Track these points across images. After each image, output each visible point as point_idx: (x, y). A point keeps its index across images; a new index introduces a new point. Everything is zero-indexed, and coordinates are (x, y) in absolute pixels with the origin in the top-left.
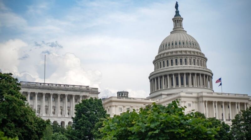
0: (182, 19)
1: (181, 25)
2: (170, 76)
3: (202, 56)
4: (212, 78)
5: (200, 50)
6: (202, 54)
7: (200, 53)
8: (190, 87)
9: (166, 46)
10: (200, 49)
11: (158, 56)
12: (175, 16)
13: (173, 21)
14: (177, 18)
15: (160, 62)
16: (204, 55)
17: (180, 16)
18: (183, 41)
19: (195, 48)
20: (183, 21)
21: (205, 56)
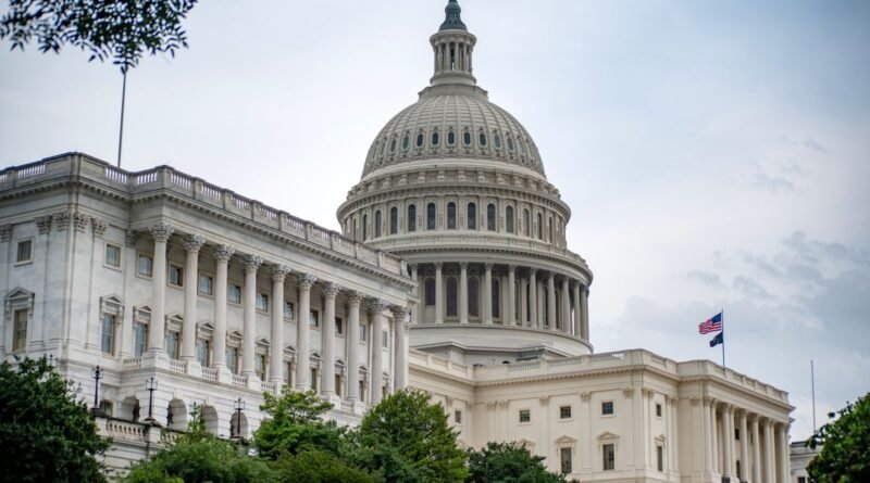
0: (473, 40)
1: (466, 66)
2: (423, 275)
3: (545, 193)
4: (588, 292)
5: (542, 173)
6: (549, 187)
7: (538, 184)
8: (505, 325)
9: (405, 145)
10: (541, 165)
11: (357, 188)
12: (443, 27)
13: (431, 48)
14: (449, 36)
15: (377, 209)
16: (556, 192)
17: (462, 26)
18: (481, 129)
19: (517, 162)
20: (475, 48)
21: (562, 199)
